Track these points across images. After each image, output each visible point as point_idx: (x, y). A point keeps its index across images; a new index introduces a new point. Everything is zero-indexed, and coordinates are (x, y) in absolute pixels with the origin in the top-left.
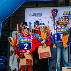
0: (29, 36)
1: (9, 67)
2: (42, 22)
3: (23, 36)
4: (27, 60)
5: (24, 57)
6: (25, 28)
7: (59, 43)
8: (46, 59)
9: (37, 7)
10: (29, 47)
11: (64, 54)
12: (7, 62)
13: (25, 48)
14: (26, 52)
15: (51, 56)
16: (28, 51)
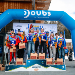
0: (14, 37)
1: (4, 52)
3: (12, 37)
5: (12, 48)
6: (12, 33)
9: (19, 22)
10: (15, 43)
13: (13, 43)
15: (25, 47)
16: (14, 45)
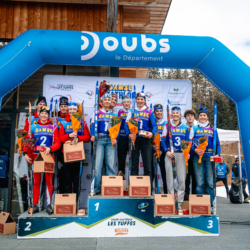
1: (13, 173)
2: (73, 101)
4: (46, 164)
7: (102, 137)
8: (77, 164)
11: (109, 154)
12: (9, 165)
14: (44, 149)
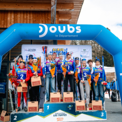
0: (24, 68)
5: (20, 85)
6: (21, 62)
7: (48, 74)
15: (41, 84)
